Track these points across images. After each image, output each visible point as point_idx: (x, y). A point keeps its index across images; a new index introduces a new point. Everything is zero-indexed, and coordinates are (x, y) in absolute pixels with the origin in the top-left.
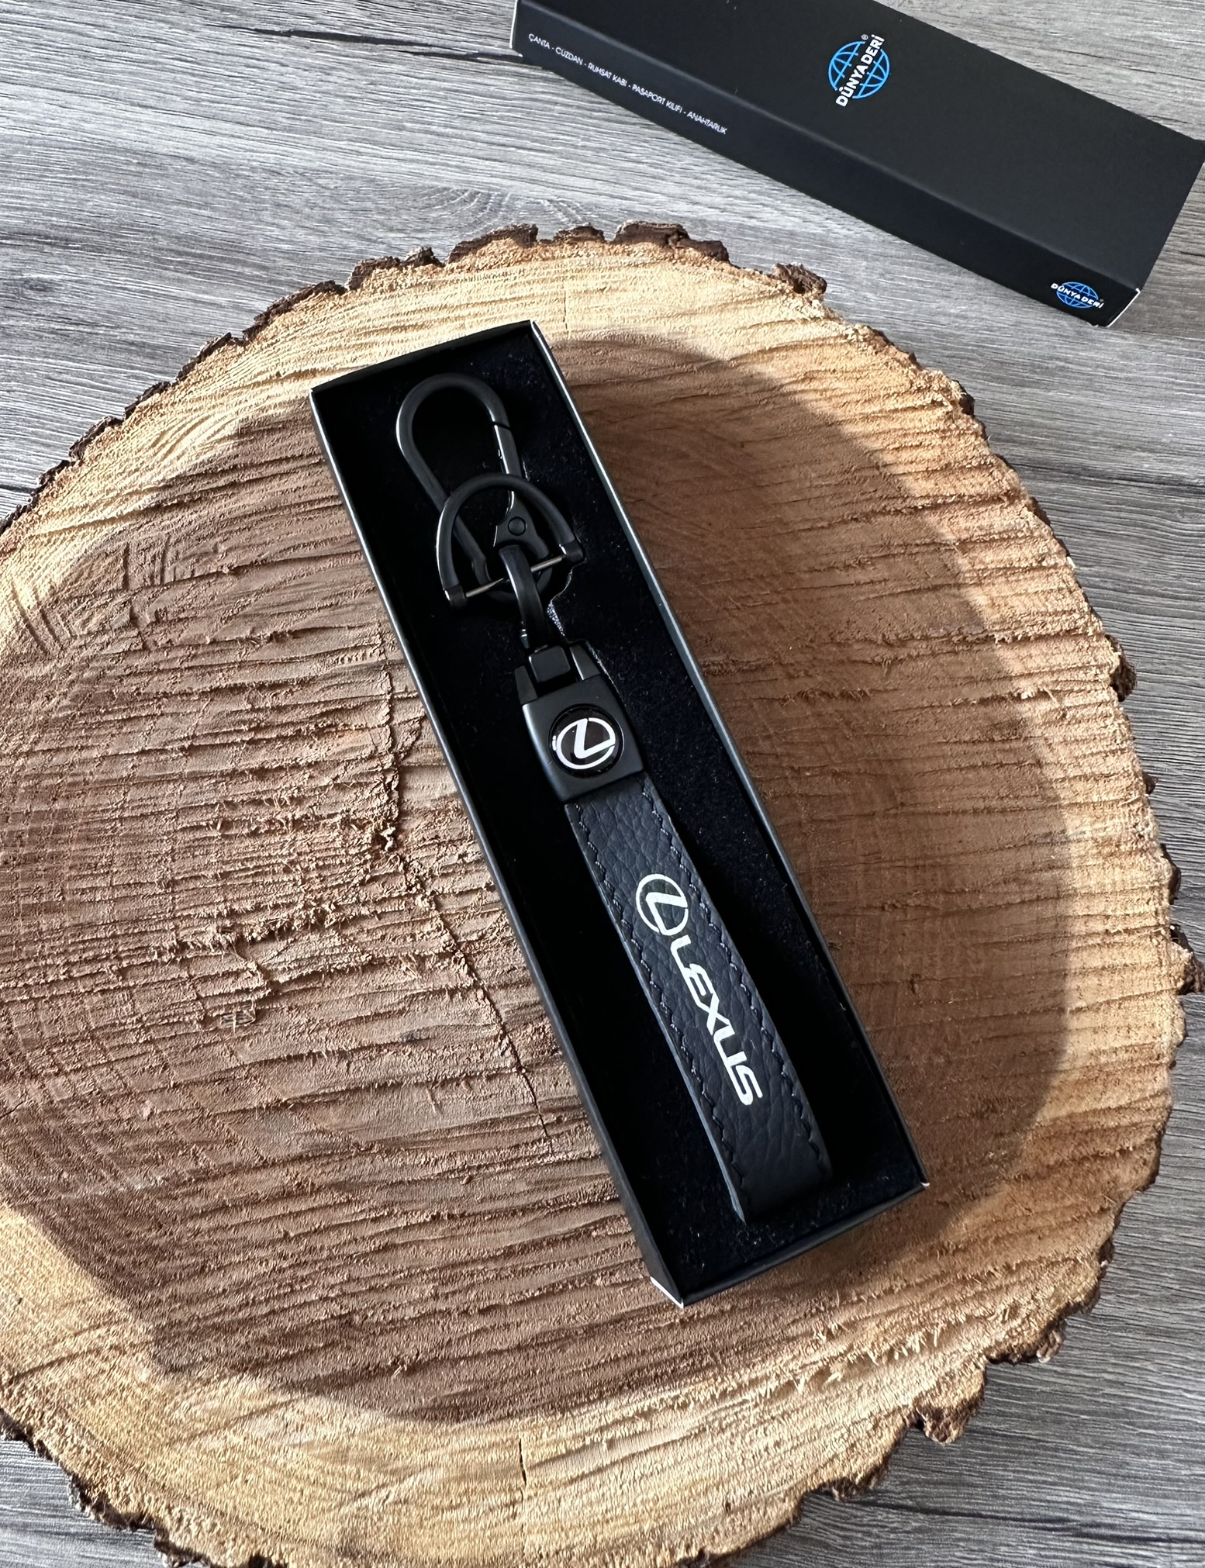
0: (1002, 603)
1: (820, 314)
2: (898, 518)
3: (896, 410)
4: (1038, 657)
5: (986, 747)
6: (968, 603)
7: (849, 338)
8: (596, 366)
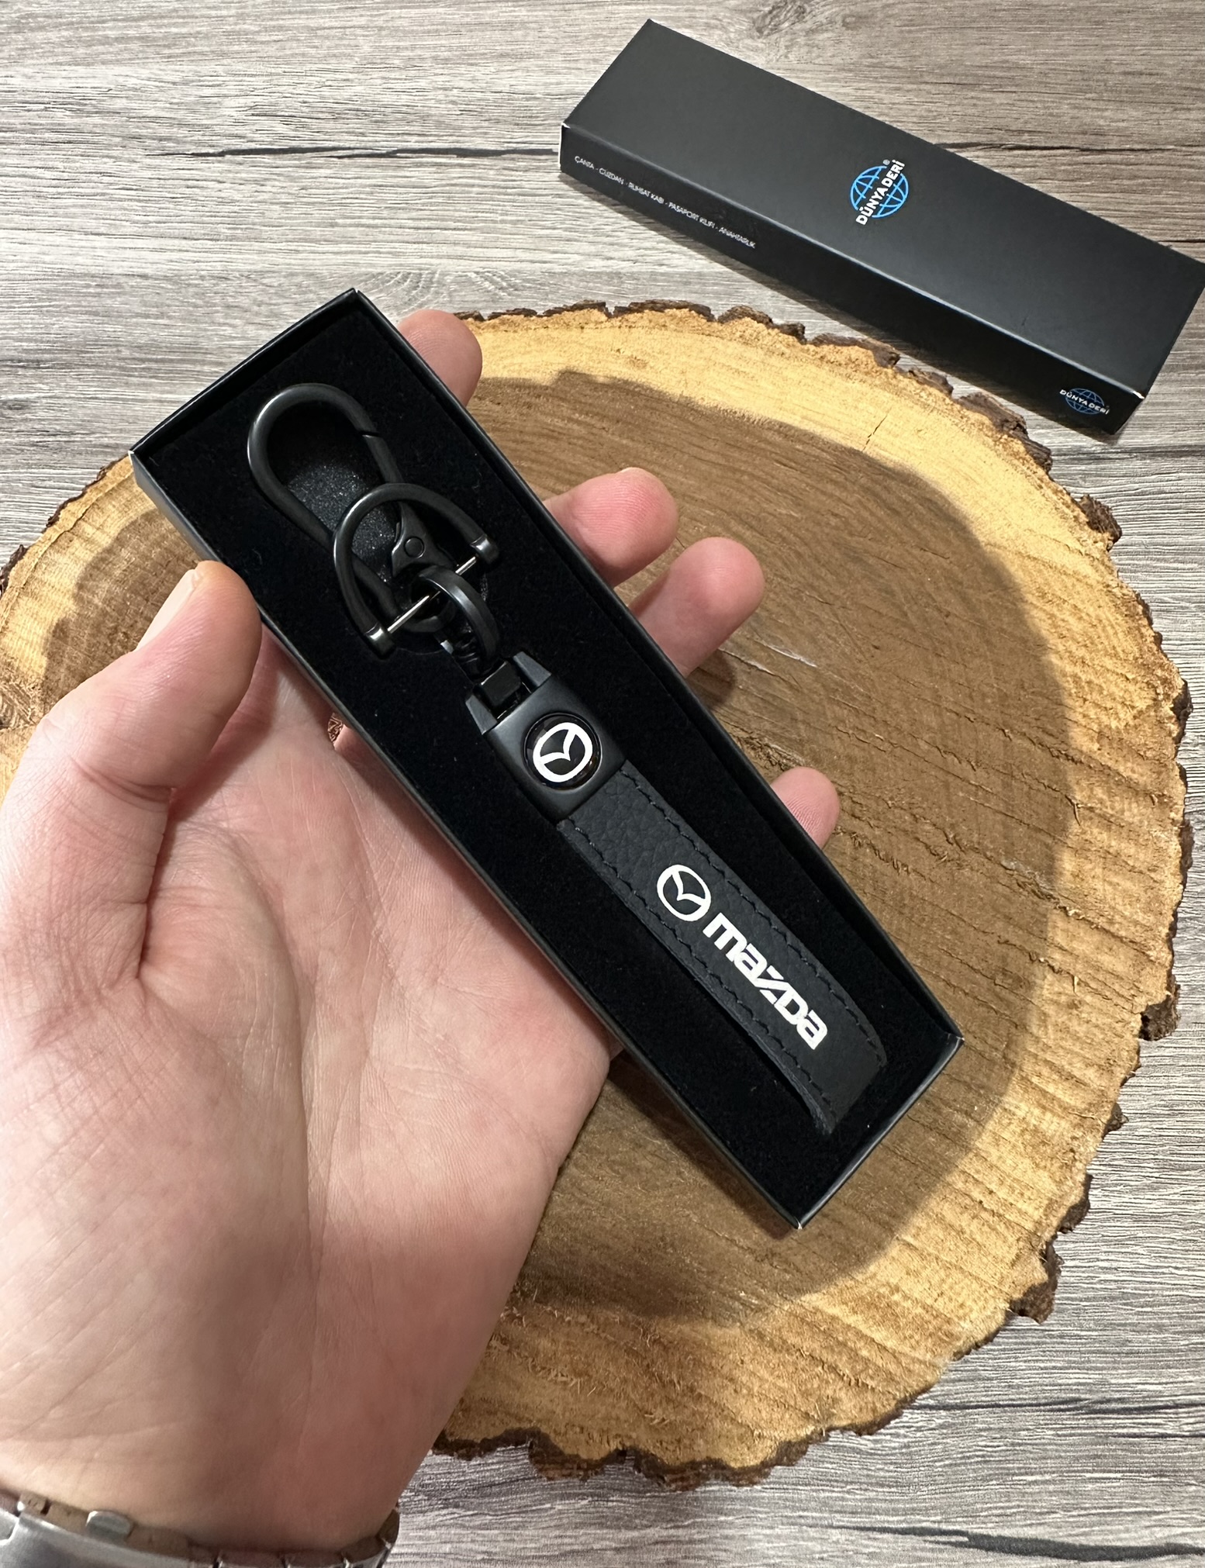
0: (1086, 879)
1: (1096, 555)
2: (1041, 753)
3: (1107, 669)
4: (1086, 943)
5: (984, 982)
6: (1054, 859)
7: (1110, 589)
8: (869, 485)
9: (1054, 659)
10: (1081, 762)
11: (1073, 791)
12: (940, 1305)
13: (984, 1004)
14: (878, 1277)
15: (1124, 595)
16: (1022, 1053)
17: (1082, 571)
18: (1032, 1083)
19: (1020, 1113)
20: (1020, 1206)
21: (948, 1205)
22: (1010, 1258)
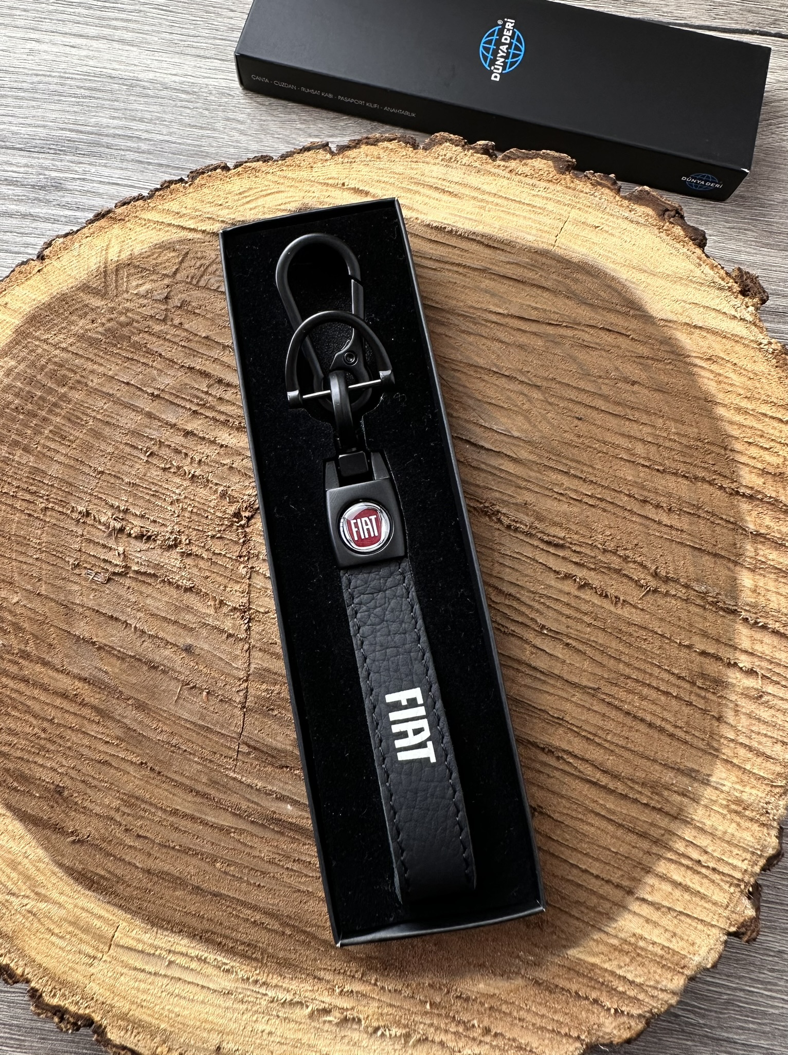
0: (763, 593)
1: (749, 318)
2: (719, 493)
3: (765, 415)
4: (766, 645)
5: (687, 686)
6: (736, 580)
7: (762, 346)
8: (560, 279)
9: (721, 411)
10: (751, 497)
11: (746, 521)
12: (675, 945)
13: (689, 704)
14: (626, 929)
15: (774, 350)
16: (722, 740)
17: (739, 333)
18: (732, 762)
19: (724, 788)
20: (730, 861)
21: (673, 866)
22: (725, 902)
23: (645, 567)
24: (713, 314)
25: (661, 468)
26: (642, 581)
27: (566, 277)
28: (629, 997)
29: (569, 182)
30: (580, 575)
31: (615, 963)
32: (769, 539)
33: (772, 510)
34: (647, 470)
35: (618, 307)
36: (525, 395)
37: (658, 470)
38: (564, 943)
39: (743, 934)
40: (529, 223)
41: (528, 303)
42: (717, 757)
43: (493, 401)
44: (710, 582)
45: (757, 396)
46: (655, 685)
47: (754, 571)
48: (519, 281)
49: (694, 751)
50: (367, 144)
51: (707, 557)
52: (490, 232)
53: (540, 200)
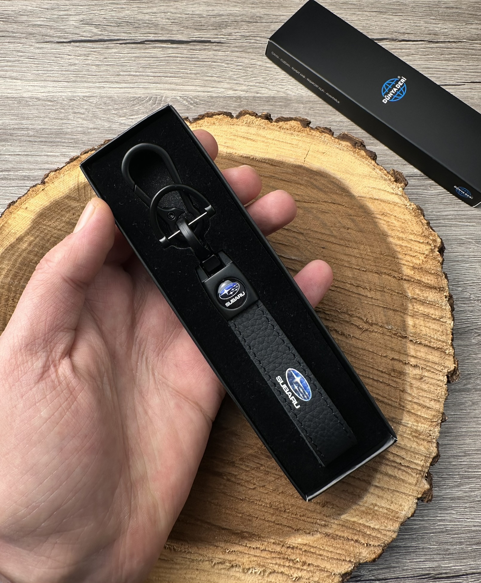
0: (418, 327)
1: (400, 193)
2: (393, 279)
3: (411, 240)
4: (422, 352)
5: (386, 376)
6: (405, 321)
7: (407, 207)
8: (308, 179)
9: (391, 239)
10: (408, 280)
11: (407, 292)
12: (392, 507)
13: (388, 385)
14: (368, 502)
15: (413, 208)
16: (406, 402)
17: (396, 201)
18: (411, 412)
19: (409, 425)
20: (415, 461)
21: (388, 467)
22: (415, 482)
23: (361, 319)
24: (383, 192)
25: (365, 270)
26: (361, 326)
27: (311, 178)
28: (373, 537)
29: (308, 131)
30: (330, 326)
31: (364, 519)
32: (419, 300)
33: (419, 286)
34: (358, 271)
35: (338, 192)
36: (297, 238)
37: (363, 271)
38: (339, 512)
39: (425, 498)
40: (291, 152)
41: (294, 192)
42: (404, 410)
43: (281, 242)
44: (393, 324)
45: (407, 231)
46: (371, 377)
47: (413, 316)
48: (288, 182)
49: (393, 408)
50: (208, 117)
51: (391, 312)
52: (272, 158)
53: (296, 141)
